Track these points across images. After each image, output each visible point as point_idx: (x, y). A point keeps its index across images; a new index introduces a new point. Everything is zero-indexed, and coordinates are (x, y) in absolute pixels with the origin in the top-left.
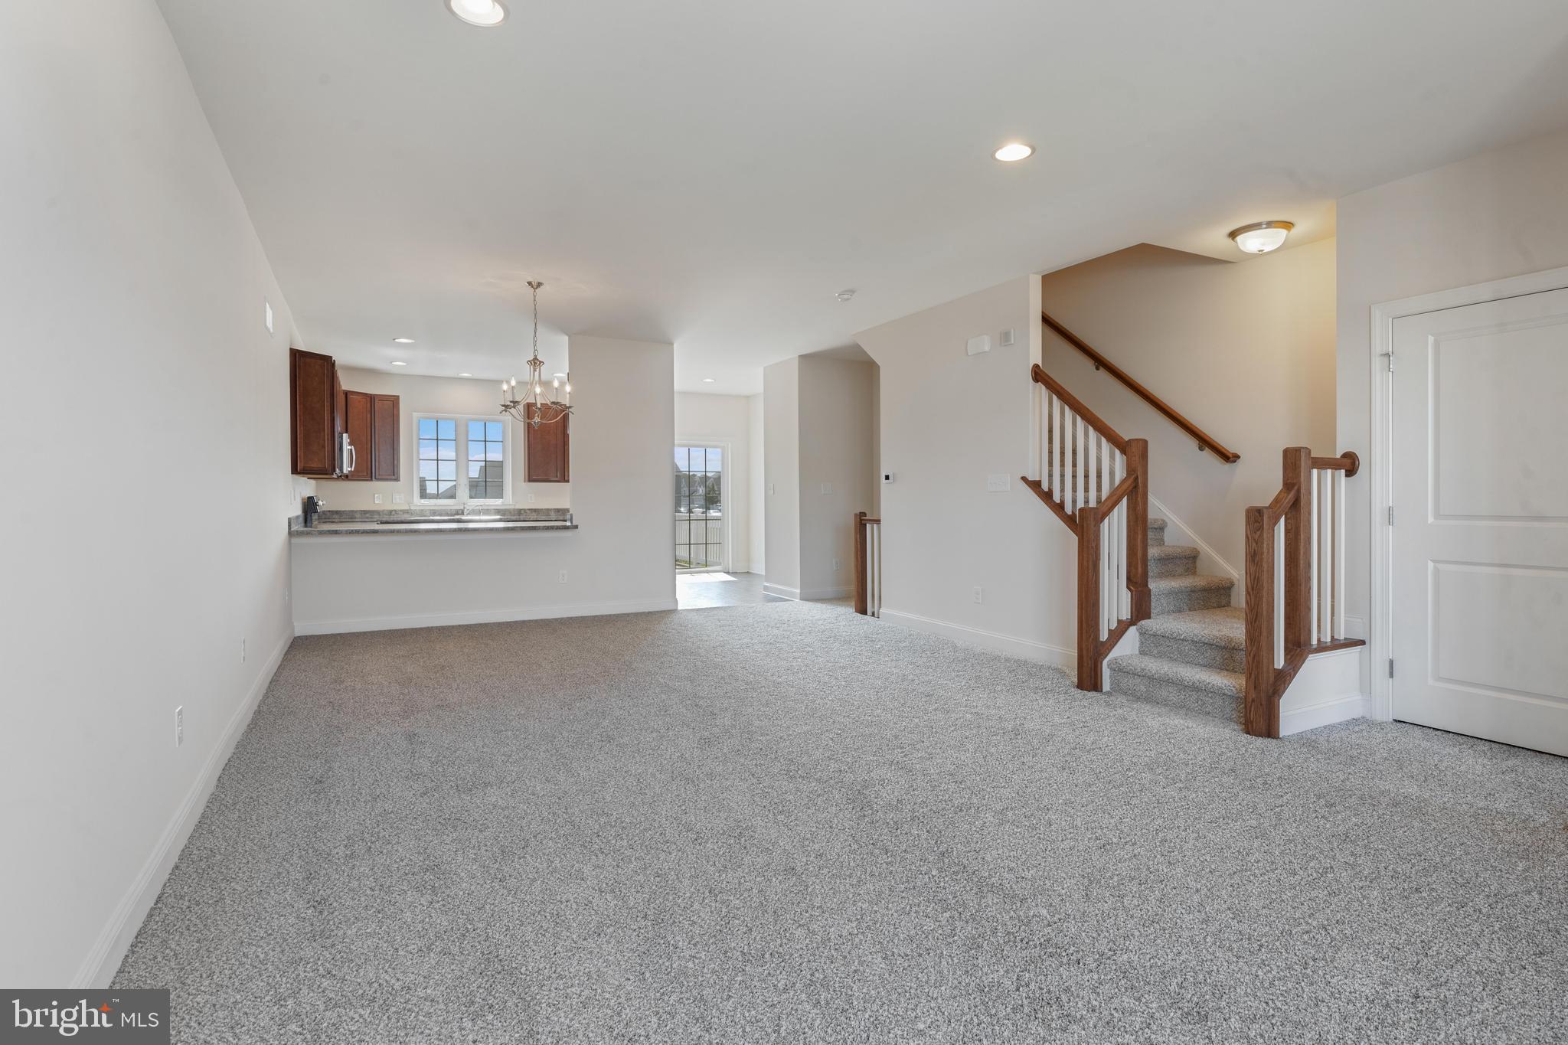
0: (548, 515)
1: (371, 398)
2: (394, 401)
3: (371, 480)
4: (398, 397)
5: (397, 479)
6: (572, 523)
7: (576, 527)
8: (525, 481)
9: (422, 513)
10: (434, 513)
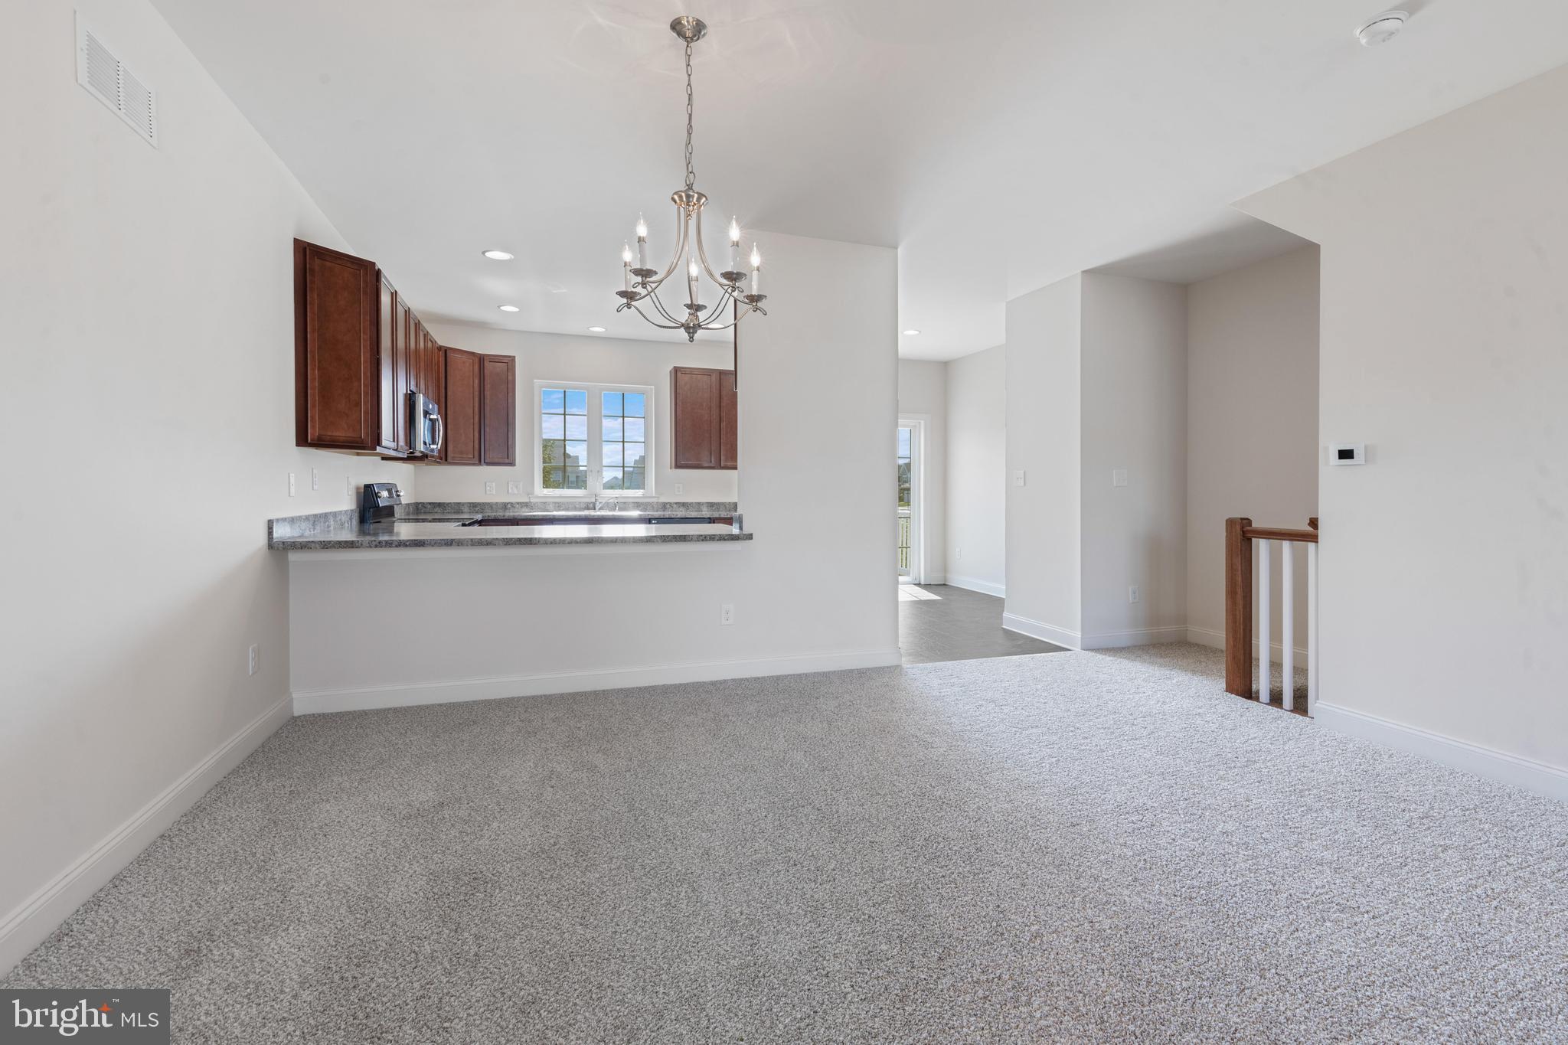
0: (699, 510)
1: (481, 359)
2: (509, 362)
3: (480, 463)
4: (512, 359)
5: (512, 464)
6: (741, 528)
7: (750, 537)
8: (671, 468)
9: (544, 506)
10: (559, 506)
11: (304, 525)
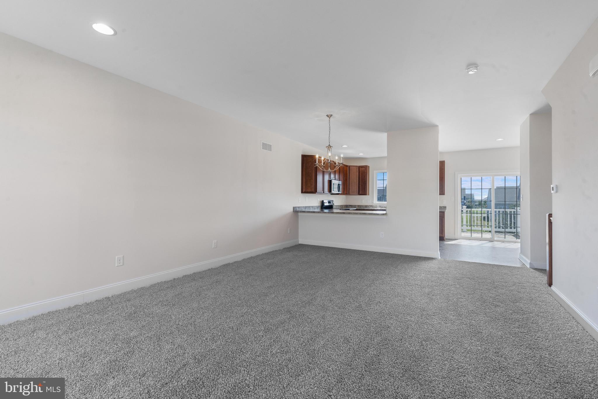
11: (302, 208)
